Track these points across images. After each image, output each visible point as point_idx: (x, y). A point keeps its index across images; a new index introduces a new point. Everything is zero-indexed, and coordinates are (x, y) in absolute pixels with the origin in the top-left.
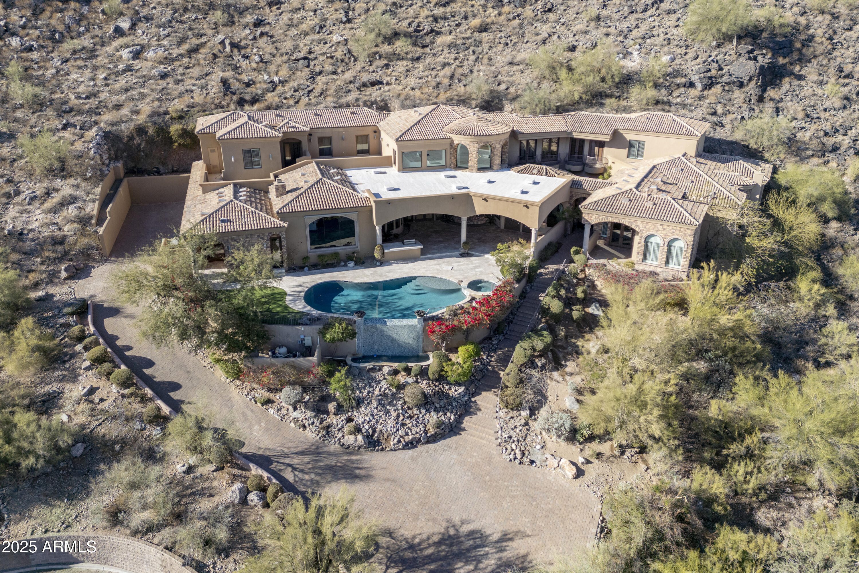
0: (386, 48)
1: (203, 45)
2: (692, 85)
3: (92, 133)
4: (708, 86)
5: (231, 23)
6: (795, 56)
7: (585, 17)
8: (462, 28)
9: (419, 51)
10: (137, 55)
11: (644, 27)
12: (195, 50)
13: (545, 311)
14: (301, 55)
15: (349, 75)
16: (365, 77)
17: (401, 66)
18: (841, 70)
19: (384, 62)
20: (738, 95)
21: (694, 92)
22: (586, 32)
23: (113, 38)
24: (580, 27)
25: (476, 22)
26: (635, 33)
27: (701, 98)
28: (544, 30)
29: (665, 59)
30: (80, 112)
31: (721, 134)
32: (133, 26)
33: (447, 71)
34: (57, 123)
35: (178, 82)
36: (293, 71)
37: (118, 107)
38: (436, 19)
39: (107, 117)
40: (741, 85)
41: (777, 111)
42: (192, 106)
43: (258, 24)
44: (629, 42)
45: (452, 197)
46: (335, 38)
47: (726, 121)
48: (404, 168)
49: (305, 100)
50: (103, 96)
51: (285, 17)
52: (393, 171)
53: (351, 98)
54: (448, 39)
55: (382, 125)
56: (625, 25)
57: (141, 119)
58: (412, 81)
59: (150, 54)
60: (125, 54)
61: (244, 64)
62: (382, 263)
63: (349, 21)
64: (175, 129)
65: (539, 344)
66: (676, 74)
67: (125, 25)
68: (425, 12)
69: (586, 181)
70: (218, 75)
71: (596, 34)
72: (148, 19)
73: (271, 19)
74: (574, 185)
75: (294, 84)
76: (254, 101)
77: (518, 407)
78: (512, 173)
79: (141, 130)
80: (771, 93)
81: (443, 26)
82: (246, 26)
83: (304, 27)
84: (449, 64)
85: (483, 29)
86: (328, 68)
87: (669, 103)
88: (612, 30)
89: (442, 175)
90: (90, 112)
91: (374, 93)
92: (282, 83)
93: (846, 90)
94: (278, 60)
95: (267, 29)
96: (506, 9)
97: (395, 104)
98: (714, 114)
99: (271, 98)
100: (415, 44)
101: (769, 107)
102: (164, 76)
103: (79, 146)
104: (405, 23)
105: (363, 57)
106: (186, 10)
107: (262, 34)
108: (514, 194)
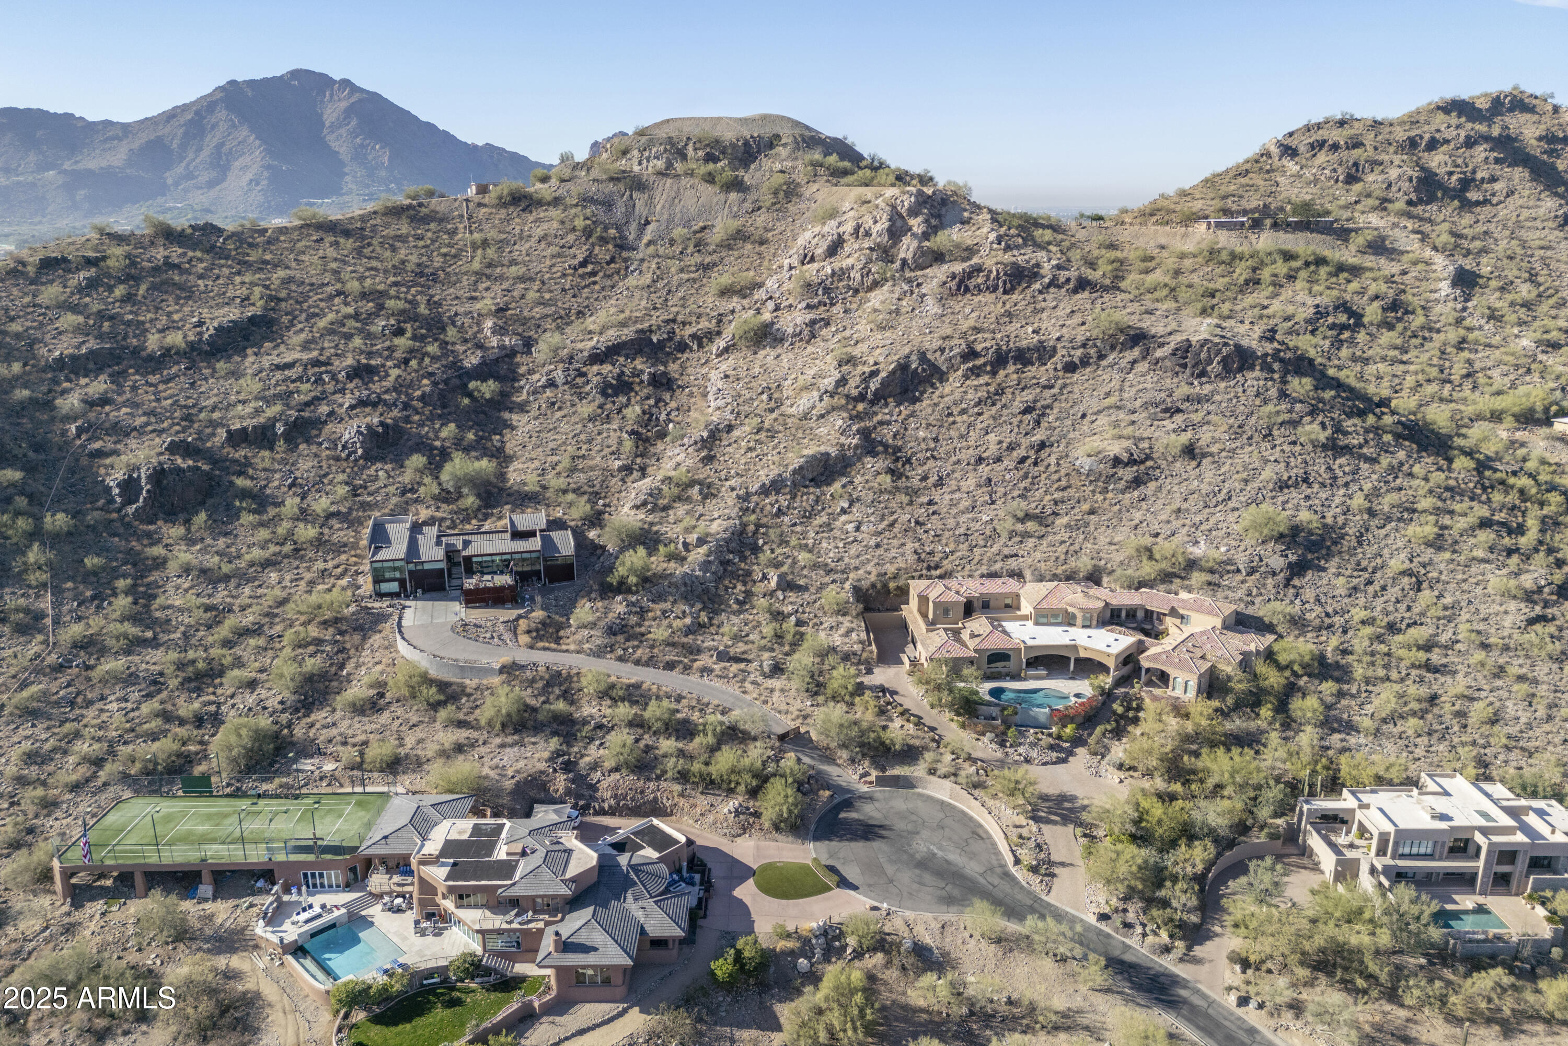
0: (1020, 527)
1: (895, 521)
2: (1238, 571)
3: (847, 586)
4: (1250, 574)
5: (911, 503)
6: (1324, 552)
7: (1169, 509)
8: (1076, 510)
9: (1044, 530)
10: (858, 529)
11: (1213, 520)
12: (892, 525)
13: (1114, 713)
14: (962, 531)
15: (995, 548)
16: (1006, 551)
17: (1031, 542)
18: (1358, 564)
19: (1019, 539)
20: (1270, 582)
21: (1239, 577)
22: (1168, 522)
23: (840, 514)
24: (1163, 517)
25: (1086, 507)
26: (1203, 527)
27: (1243, 582)
28: (1138, 516)
29: (1223, 549)
30: (836, 572)
31: (1250, 611)
32: (850, 506)
33: (1063, 548)
34: (827, 579)
35: (886, 550)
36: (958, 543)
37: (857, 569)
38: (1056, 503)
39: (852, 576)
40: (1274, 574)
41: (1297, 595)
42: (899, 569)
43: (930, 503)
44: (1199, 533)
45: (1067, 646)
46: (985, 518)
47: (1258, 600)
48: (1037, 623)
49: (968, 567)
50: (846, 560)
51: (947, 497)
52: (1030, 624)
53: (997, 566)
54: (1064, 520)
55: (1021, 592)
56: (1197, 519)
57: (873, 578)
58: (1038, 555)
59: (864, 528)
60: (850, 527)
61: (924, 536)
62: (1025, 679)
63: (993, 502)
64: (892, 585)
65: (1109, 727)
66: (1230, 562)
67: (846, 505)
68: (1048, 497)
69: (1148, 641)
70: (910, 546)
71: (1176, 524)
72: (858, 500)
73: (937, 499)
74: (1140, 642)
75: (959, 554)
76: (937, 567)
77: (1095, 754)
78: (1103, 631)
79: (873, 586)
80: (1296, 582)
81: (1062, 508)
82: (921, 505)
83: (961, 506)
84: (1064, 542)
85: (1092, 512)
86: (982, 543)
87: (1219, 586)
88: (1188, 522)
89: (1060, 629)
90: (843, 572)
91: (1013, 564)
92: (952, 552)
93: (1355, 581)
94: (947, 534)
95: (936, 508)
96: (1110, 495)
97: (1028, 574)
98: (1249, 595)
99: (947, 565)
100: (1041, 524)
101: (1291, 591)
102: (878, 546)
103: (843, 595)
104: (1033, 505)
105: (1004, 535)
106: (881, 492)
107: (934, 513)
108: (1102, 647)
